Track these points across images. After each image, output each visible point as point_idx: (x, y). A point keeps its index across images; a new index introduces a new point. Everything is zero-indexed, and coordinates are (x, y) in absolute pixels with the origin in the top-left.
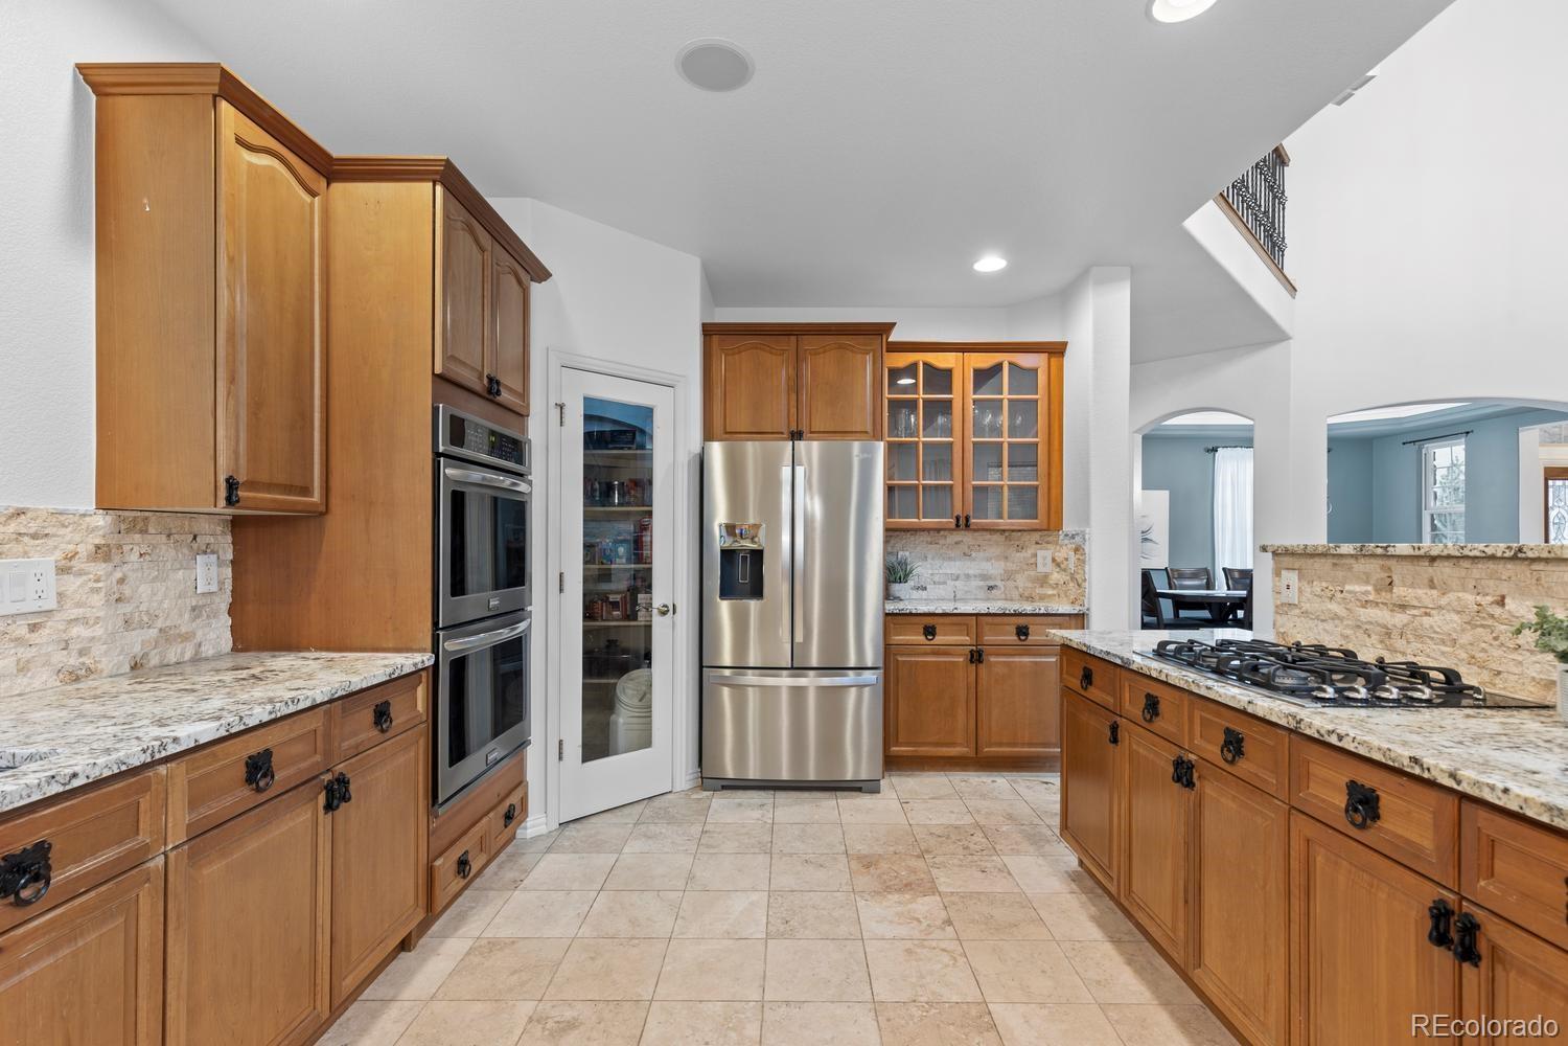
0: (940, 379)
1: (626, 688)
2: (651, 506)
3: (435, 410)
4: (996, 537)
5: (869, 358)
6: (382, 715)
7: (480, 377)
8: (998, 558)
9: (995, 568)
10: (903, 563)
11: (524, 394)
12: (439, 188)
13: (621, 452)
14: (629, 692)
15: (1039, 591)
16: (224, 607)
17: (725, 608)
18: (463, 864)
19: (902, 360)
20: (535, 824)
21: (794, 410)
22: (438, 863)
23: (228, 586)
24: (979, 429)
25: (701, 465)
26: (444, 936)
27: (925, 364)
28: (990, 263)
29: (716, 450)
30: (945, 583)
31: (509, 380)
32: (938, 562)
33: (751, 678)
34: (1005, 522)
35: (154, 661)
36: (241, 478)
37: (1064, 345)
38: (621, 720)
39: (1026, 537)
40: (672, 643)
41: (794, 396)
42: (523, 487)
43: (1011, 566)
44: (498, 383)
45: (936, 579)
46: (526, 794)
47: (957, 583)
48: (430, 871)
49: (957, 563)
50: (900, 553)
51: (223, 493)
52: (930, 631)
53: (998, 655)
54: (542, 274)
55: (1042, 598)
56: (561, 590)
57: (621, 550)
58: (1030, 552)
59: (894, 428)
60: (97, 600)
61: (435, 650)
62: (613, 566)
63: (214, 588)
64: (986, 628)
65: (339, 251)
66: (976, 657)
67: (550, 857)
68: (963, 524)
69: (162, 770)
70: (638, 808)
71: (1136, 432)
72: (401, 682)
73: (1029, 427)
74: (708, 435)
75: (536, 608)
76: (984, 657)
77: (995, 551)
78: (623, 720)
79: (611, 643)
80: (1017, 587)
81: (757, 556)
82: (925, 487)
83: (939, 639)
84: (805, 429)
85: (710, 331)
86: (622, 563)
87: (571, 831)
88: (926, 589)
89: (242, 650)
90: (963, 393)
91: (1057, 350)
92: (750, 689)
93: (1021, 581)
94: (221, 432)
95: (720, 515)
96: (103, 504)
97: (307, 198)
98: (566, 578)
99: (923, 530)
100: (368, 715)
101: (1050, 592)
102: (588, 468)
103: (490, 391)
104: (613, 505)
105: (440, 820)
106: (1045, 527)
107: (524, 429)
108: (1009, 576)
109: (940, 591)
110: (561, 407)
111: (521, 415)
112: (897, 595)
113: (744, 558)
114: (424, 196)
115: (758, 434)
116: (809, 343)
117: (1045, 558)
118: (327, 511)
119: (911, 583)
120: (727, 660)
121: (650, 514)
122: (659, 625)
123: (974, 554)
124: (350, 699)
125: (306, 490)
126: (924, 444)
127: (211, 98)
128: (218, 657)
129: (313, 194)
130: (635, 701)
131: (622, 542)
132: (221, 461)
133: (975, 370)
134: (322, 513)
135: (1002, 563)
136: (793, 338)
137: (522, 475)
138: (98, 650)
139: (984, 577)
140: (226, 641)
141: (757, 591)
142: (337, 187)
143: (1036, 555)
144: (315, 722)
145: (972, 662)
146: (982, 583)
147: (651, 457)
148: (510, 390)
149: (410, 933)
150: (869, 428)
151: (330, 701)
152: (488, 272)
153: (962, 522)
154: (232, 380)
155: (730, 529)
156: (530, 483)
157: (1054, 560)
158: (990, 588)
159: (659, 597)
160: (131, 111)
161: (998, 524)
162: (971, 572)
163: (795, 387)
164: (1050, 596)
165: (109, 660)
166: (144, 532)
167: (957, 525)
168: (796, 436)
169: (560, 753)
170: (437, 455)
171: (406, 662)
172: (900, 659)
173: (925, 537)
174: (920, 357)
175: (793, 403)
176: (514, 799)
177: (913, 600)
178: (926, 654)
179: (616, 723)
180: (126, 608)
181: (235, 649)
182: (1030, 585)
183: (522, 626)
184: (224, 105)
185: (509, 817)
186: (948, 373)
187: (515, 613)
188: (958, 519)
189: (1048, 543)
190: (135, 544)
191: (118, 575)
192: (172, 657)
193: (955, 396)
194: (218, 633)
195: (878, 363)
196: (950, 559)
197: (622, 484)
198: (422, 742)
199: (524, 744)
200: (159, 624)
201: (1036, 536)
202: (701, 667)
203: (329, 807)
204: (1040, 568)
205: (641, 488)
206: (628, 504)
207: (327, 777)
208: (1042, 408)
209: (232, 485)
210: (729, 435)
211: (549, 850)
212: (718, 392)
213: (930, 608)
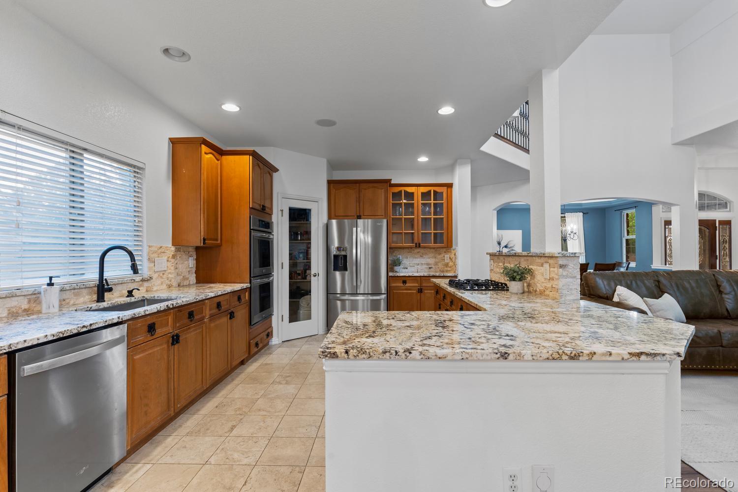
0: (410, 196)
1: (303, 302)
2: (310, 240)
3: (250, 217)
4: (432, 250)
5: (383, 190)
6: (239, 299)
7: (260, 205)
8: (432, 258)
9: (431, 261)
10: (398, 260)
11: (271, 209)
12: (251, 157)
13: (300, 222)
14: (304, 303)
15: (446, 269)
16: (194, 271)
17: (338, 274)
18: (257, 345)
19: (396, 190)
20: (275, 341)
21: (358, 208)
22: (252, 341)
23: (195, 266)
24: (424, 213)
25: (327, 228)
26: (253, 362)
27: (404, 191)
28: (423, 159)
29: (334, 222)
30: (414, 266)
31: (267, 205)
32: (411, 259)
33: (346, 297)
34: (432, 245)
35: (182, 285)
36: (205, 238)
37: (452, 184)
38: (301, 312)
39: (442, 250)
40: (317, 286)
41: (358, 204)
42: (271, 237)
43: (437, 260)
44: (265, 207)
45: (411, 265)
46: (272, 330)
47: (418, 266)
48: (249, 343)
49: (418, 259)
50: (398, 256)
51: (202, 242)
52: (404, 282)
53: (427, 290)
54: (276, 170)
55: (447, 271)
56: (282, 268)
57: (301, 255)
58: (443, 255)
59: (394, 213)
60: (173, 268)
61: (250, 283)
62: (298, 261)
63: (193, 266)
64: (424, 281)
65: (224, 174)
66: (420, 291)
67: (279, 348)
68: (418, 246)
69: (207, 301)
70: (307, 338)
71: (494, 210)
72: (243, 290)
73: (441, 213)
74: (330, 217)
75: (275, 273)
76: (423, 291)
77: (431, 255)
78: (302, 312)
79: (298, 288)
80: (439, 268)
81: (345, 257)
82: (405, 233)
83: (407, 285)
84: (362, 214)
85: (330, 182)
86: (301, 259)
87: (286, 343)
88: (407, 268)
89: (199, 283)
90: (418, 201)
91: (450, 186)
92: (347, 301)
93: (440, 265)
94: (202, 227)
95: (336, 243)
96: (173, 245)
97: (217, 162)
98: (284, 264)
99: (406, 248)
100: (236, 298)
101: (449, 269)
102: (291, 228)
103: (263, 209)
104: (298, 240)
105: (252, 330)
106: (446, 246)
107: (271, 218)
108: (436, 264)
109: (413, 269)
110: (282, 211)
111: (270, 214)
112: (396, 270)
113: (341, 258)
114: (247, 160)
115: (346, 216)
116: (364, 186)
117: (447, 257)
118: (221, 245)
119: (402, 266)
120: (339, 291)
121: (310, 243)
122: (314, 280)
123: (424, 256)
124: (234, 292)
125: (217, 240)
126: (405, 219)
127: (199, 144)
128: (193, 285)
129: (218, 160)
130: (306, 306)
131: (301, 252)
132: (202, 234)
133: (422, 193)
134: (219, 246)
135: (434, 259)
136: (358, 185)
137: (270, 233)
138: (173, 280)
139: (428, 264)
140: (195, 281)
141: (345, 269)
142: (224, 157)
143: (444, 256)
144: (227, 297)
145: (419, 292)
146: (426, 266)
147: (310, 223)
148: (268, 208)
149: (244, 359)
150: (383, 214)
151: (231, 292)
152: (262, 175)
153: (418, 245)
154: (204, 213)
155: (338, 249)
156: (273, 235)
157: (450, 258)
158: (430, 268)
159: (313, 271)
160: (180, 148)
161: (430, 246)
162: (423, 263)
163: (359, 201)
164: (450, 270)
165: (175, 284)
166: (180, 251)
167: (416, 246)
168: (359, 217)
169: (282, 319)
170: (250, 229)
171: (245, 285)
172: (395, 291)
173: (407, 250)
174: (403, 189)
175: (358, 206)
176: (269, 330)
177: (402, 272)
178: (403, 290)
179: (300, 313)
180: (177, 270)
181: (197, 283)
182: (442, 267)
183: (271, 278)
184: (203, 146)
185: (268, 335)
186: (413, 194)
187: (269, 274)
188: (416, 244)
189: (448, 252)
190: (179, 255)
191: (176, 262)
192: (185, 284)
193: (415, 202)
194: (193, 278)
195: (386, 192)
196: (416, 258)
197: (301, 233)
198: (247, 308)
199: (271, 315)
200: (183, 275)
201: (444, 250)
202: (327, 294)
203: (230, 318)
204: (446, 261)
205: (307, 234)
206: (304, 240)
207: (230, 311)
208: (445, 206)
209: (204, 240)
210: (336, 217)
211: (279, 347)
212: (332, 202)
213: (405, 275)
